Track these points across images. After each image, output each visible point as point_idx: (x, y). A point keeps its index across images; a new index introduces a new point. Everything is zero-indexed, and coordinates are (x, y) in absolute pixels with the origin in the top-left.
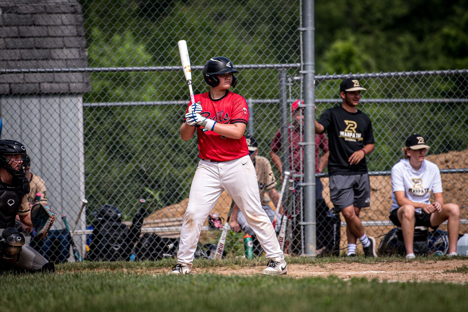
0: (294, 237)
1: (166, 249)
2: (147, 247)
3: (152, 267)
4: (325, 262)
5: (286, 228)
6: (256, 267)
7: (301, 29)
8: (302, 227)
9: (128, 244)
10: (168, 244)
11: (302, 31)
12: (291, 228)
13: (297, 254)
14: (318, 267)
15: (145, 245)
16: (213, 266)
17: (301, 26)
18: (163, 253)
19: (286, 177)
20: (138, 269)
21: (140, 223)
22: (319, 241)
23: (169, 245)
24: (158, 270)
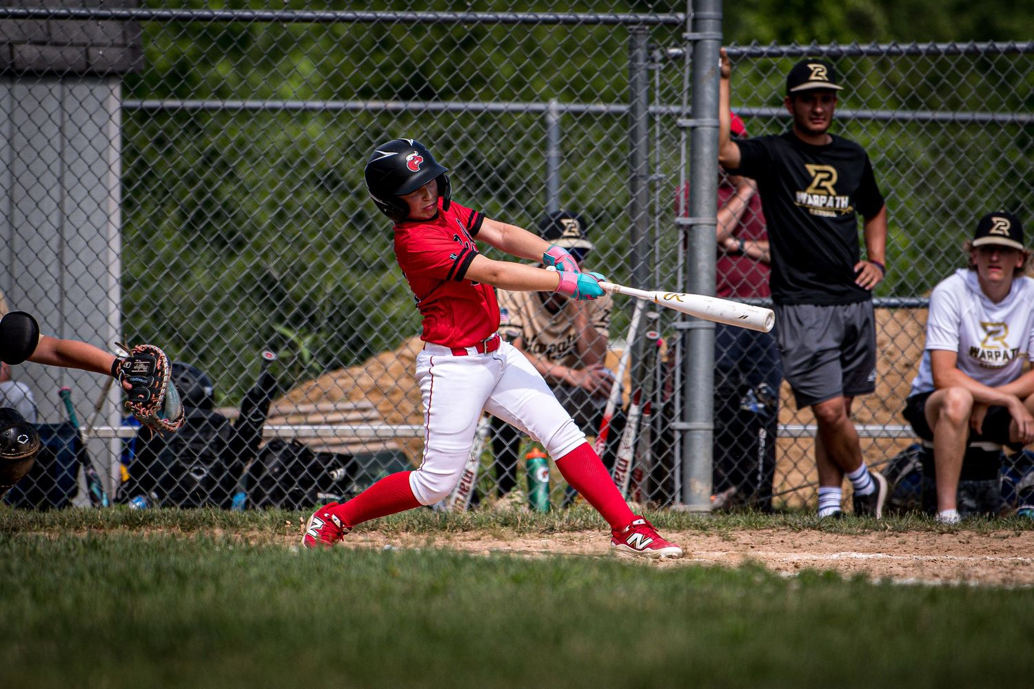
0: (654, 461)
1: (326, 483)
2: (276, 475)
4: (735, 525)
5: (637, 436)
6: (557, 535)
8: (677, 436)
10: (330, 469)
12: (648, 436)
13: (662, 504)
14: (715, 538)
15: (272, 469)
18: (317, 490)
19: (640, 305)
20: (252, 529)
21: (261, 413)
23: (334, 472)
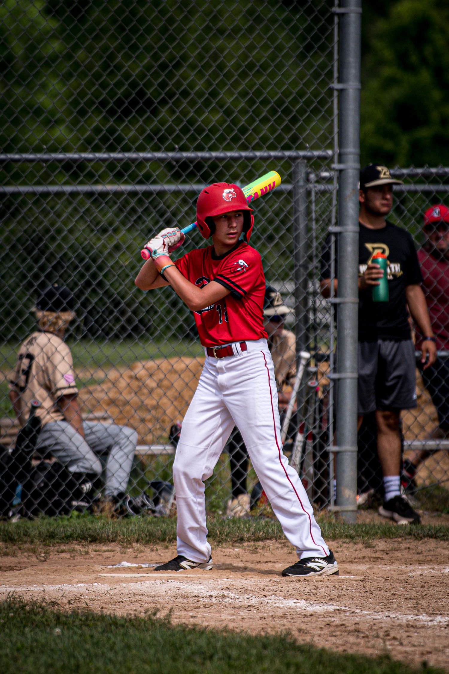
0: (315, 474)
1: (78, 494)
2: (42, 489)
3: (52, 540)
4: (374, 535)
5: (302, 457)
6: (246, 544)
7: (336, 85)
8: (331, 457)
9: (7, 483)
10: (80, 484)
11: (337, 90)
12: (311, 456)
13: (321, 505)
14: (360, 546)
15: (39, 485)
16: (164, 540)
17: (336, 81)
18: (72, 499)
19: (303, 362)
20: (25, 542)
21: (31, 445)
22: (363, 478)
23: (83, 486)
24: (63, 547)
